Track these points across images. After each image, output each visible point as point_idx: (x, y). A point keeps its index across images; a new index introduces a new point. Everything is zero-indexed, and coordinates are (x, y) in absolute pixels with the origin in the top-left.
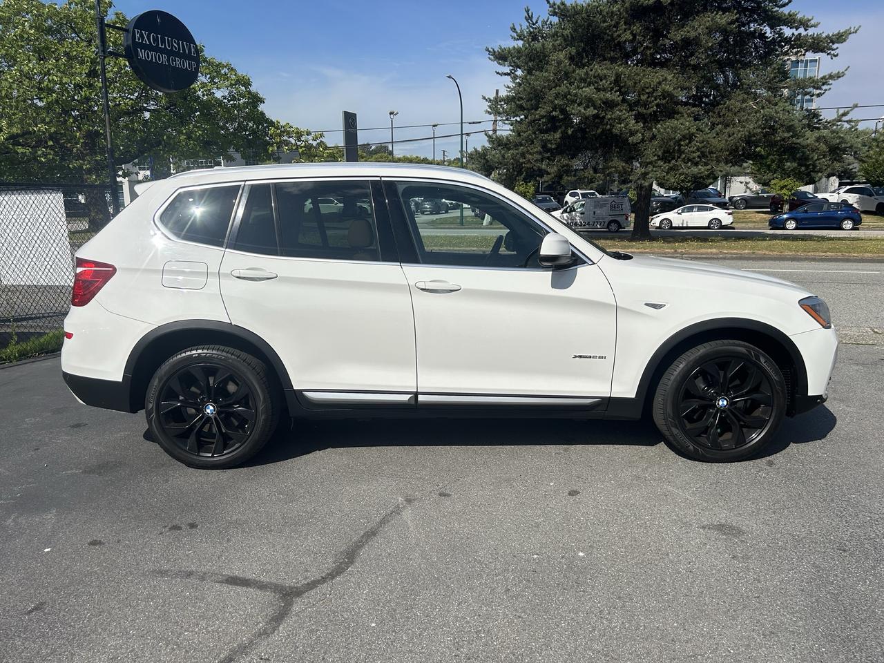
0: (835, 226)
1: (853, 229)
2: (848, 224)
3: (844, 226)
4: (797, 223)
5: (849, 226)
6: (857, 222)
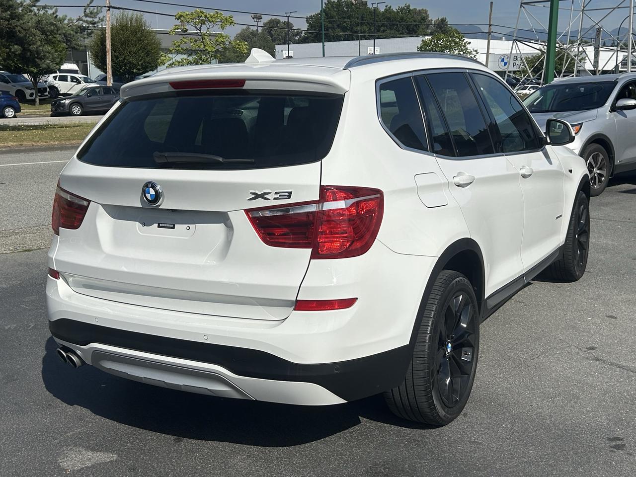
1: (15, 117)
3: (7, 114)
5: (11, 113)
6: (17, 110)
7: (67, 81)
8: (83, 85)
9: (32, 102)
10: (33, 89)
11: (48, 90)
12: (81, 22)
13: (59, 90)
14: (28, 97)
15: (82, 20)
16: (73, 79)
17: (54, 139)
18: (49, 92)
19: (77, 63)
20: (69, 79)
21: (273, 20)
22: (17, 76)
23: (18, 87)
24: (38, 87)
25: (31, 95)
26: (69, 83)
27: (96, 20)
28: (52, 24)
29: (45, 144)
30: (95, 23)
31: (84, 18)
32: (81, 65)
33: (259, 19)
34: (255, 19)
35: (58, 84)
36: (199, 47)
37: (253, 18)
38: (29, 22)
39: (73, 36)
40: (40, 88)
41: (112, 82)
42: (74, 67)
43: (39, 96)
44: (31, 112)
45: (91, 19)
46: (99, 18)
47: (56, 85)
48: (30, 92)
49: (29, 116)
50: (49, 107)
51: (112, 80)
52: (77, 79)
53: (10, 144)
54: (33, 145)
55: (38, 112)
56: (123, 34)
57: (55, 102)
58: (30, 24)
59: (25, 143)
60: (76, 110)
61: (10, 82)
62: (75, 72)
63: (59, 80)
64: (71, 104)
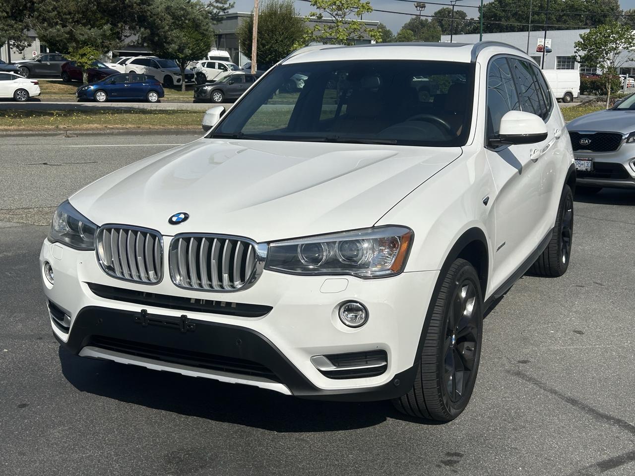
0: (142, 98)
1: (158, 101)
2: (153, 97)
3: (150, 99)
4: (107, 94)
5: (154, 98)
6: (160, 95)
7: (214, 68)
8: (230, 72)
9: (178, 88)
10: (180, 74)
11: (195, 76)
12: (212, 7)
13: (206, 76)
14: (175, 83)
15: (212, 6)
16: (220, 66)
17: (173, 123)
18: (196, 79)
19: (230, 50)
20: (217, 66)
21: (445, 10)
22: (167, 62)
23: (167, 72)
24: (185, 73)
25: (179, 81)
26: (216, 70)
27: (226, 6)
28: (182, 9)
29: (162, 127)
30: (225, 9)
31: (216, 4)
32: (234, 52)
33: (422, 8)
34: (418, 8)
35: (206, 70)
36: (331, 34)
37: (416, 7)
38: (158, 8)
39: (202, 21)
40: (187, 74)
41: (256, 70)
42: (225, 54)
43: (186, 82)
44: (175, 98)
45: (221, 5)
46: (230, 4)
47: (204, 72)
48: (178, 77)
49: (173, 101)
50: (192, 92)
51: (256, 68)
52: (225, 67)
53: (129, 126)
54: (150, 128)
55: (182, 98)
56: (271, 22)
57: (198, 89)
58: (159, 10)
59: (143, 126)
60: (217, 97)
61: (159, 67)
62: (226, 59)
63: (207, 67)
64: (213, 91)
